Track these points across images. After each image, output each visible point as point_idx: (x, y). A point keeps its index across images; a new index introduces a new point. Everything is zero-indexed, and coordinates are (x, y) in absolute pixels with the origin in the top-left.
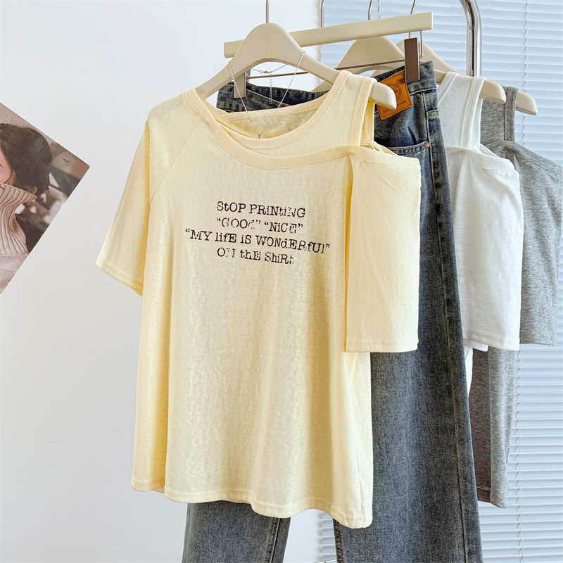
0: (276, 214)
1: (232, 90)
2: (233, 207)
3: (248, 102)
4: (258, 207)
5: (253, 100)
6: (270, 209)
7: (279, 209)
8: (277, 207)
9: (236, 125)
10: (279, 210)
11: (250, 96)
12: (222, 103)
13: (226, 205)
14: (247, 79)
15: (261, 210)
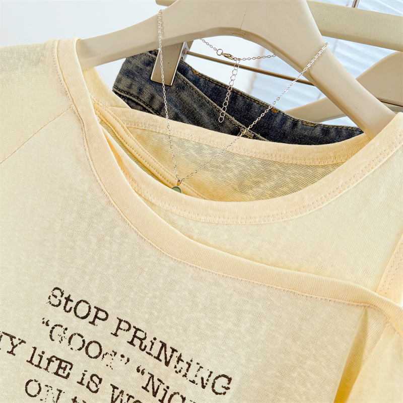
0: (167, 363)
1: (150, 63)
2: (82, 310)
3: (173, 96)
4: (133, 330)
5: (184, 95)
6: (157, 346)
7: (176, 354)
8: (174, 350)
9: (139, 137)
10: (174, 359)
11: (181, 87)
12: (126, 81)
13: (68, 299)
14: (184, 53)
15: (137, 338)
